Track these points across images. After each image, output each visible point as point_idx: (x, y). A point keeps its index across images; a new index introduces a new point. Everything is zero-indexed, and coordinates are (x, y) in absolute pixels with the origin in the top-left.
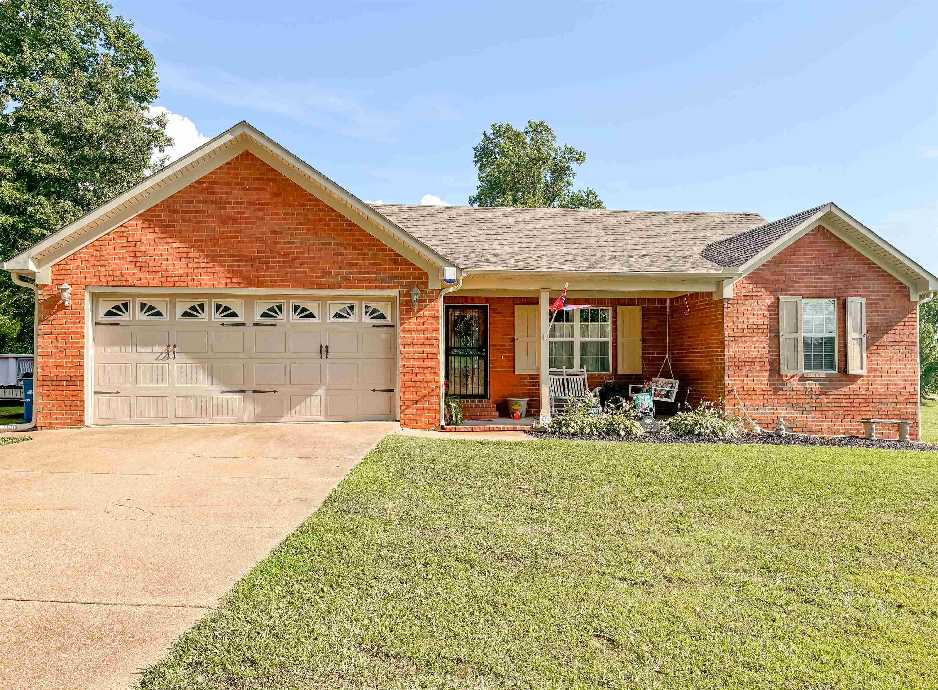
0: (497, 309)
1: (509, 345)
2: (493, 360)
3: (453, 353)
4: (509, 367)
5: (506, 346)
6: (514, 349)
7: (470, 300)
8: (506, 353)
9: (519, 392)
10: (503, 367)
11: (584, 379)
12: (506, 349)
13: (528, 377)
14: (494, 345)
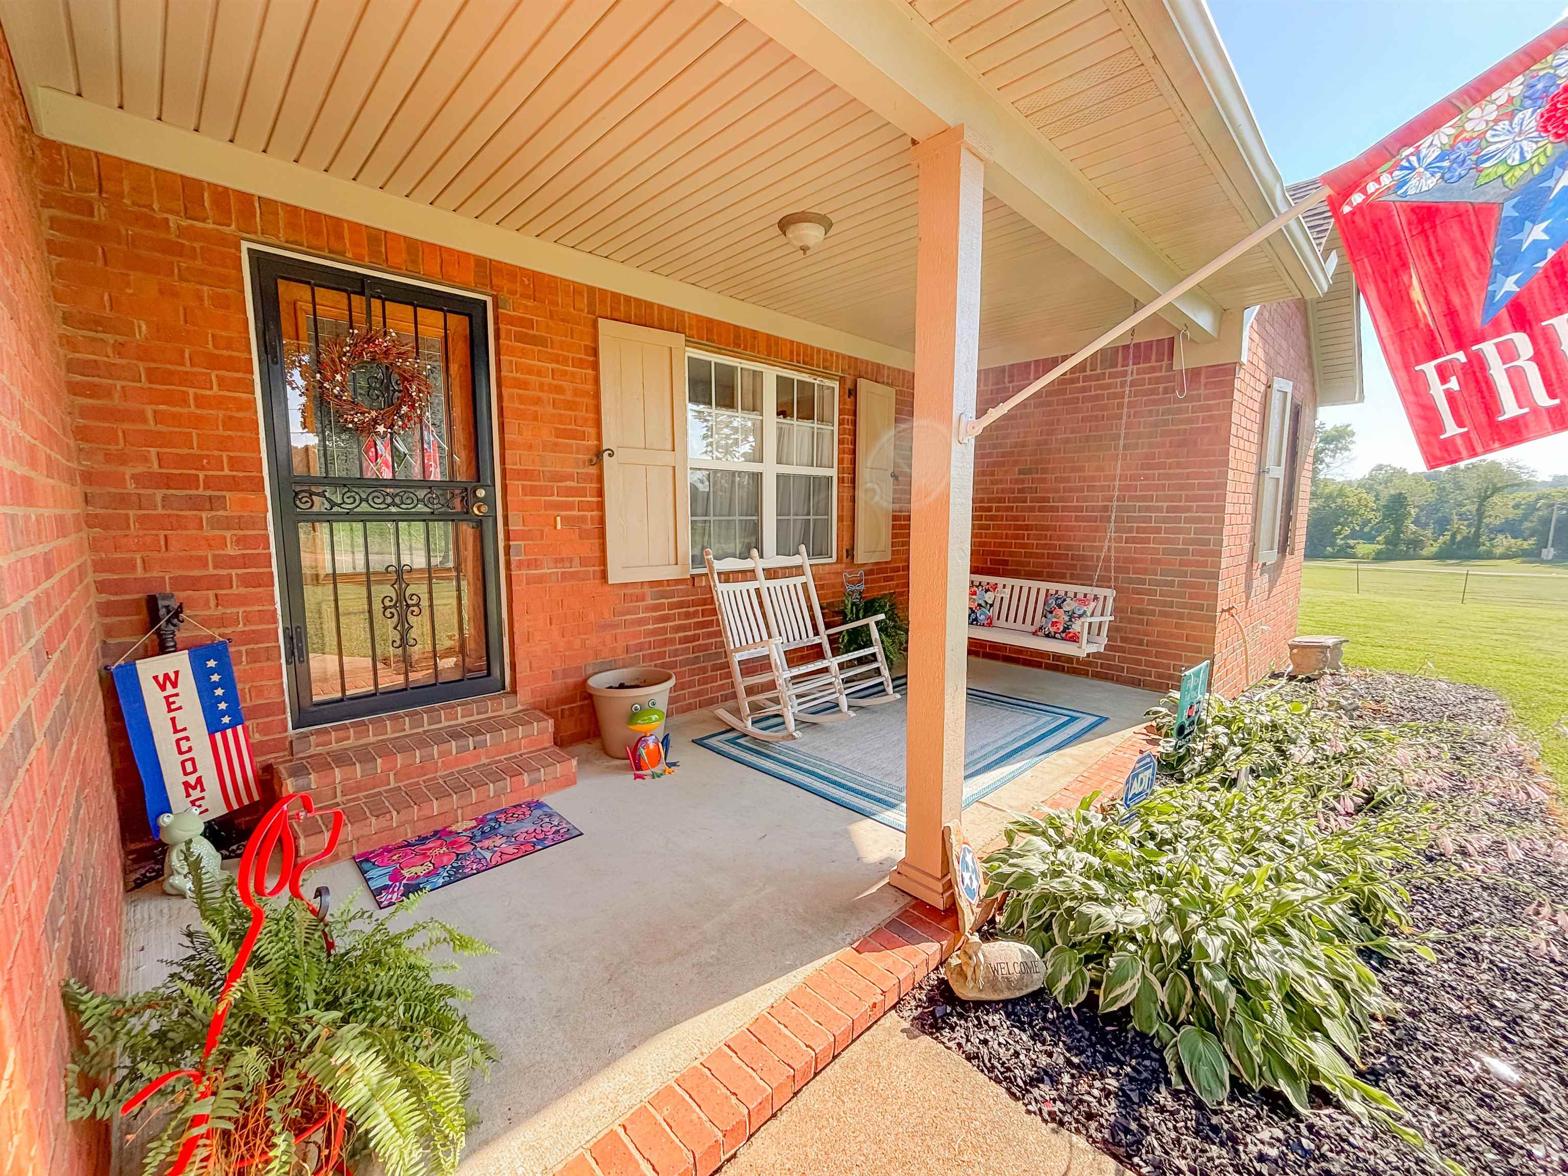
0: (530, 324)
1: (581, 478)
2: (524, 536)
3: (320, 505)
4: (583, 562)
5: (570, 477)
6: (600, 493)
7: (399, 258)
8: (569, 506)
9: (621, 644)
10: (559, 561)
11: (805, 586)
12: (570, 492)
13: (647, 590)
14: (525, 475)
